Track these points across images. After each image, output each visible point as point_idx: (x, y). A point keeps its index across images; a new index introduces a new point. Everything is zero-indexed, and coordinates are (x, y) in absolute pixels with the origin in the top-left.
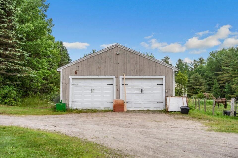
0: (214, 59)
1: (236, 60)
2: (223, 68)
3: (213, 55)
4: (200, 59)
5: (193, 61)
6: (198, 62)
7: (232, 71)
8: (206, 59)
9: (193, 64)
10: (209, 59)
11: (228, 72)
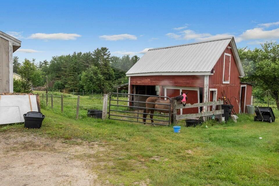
0: (56, 62)
1: (71, 64)
2: (62, 68)
3: (55, 59)
4: (44, 61)
5: (39, 62)
6: (43, 64)
7: (69, 71)
8: (49, 62)
9: (39, 64)
10: (52, 62)
11: (65, 72)
